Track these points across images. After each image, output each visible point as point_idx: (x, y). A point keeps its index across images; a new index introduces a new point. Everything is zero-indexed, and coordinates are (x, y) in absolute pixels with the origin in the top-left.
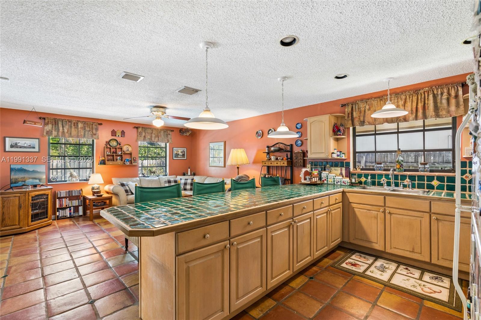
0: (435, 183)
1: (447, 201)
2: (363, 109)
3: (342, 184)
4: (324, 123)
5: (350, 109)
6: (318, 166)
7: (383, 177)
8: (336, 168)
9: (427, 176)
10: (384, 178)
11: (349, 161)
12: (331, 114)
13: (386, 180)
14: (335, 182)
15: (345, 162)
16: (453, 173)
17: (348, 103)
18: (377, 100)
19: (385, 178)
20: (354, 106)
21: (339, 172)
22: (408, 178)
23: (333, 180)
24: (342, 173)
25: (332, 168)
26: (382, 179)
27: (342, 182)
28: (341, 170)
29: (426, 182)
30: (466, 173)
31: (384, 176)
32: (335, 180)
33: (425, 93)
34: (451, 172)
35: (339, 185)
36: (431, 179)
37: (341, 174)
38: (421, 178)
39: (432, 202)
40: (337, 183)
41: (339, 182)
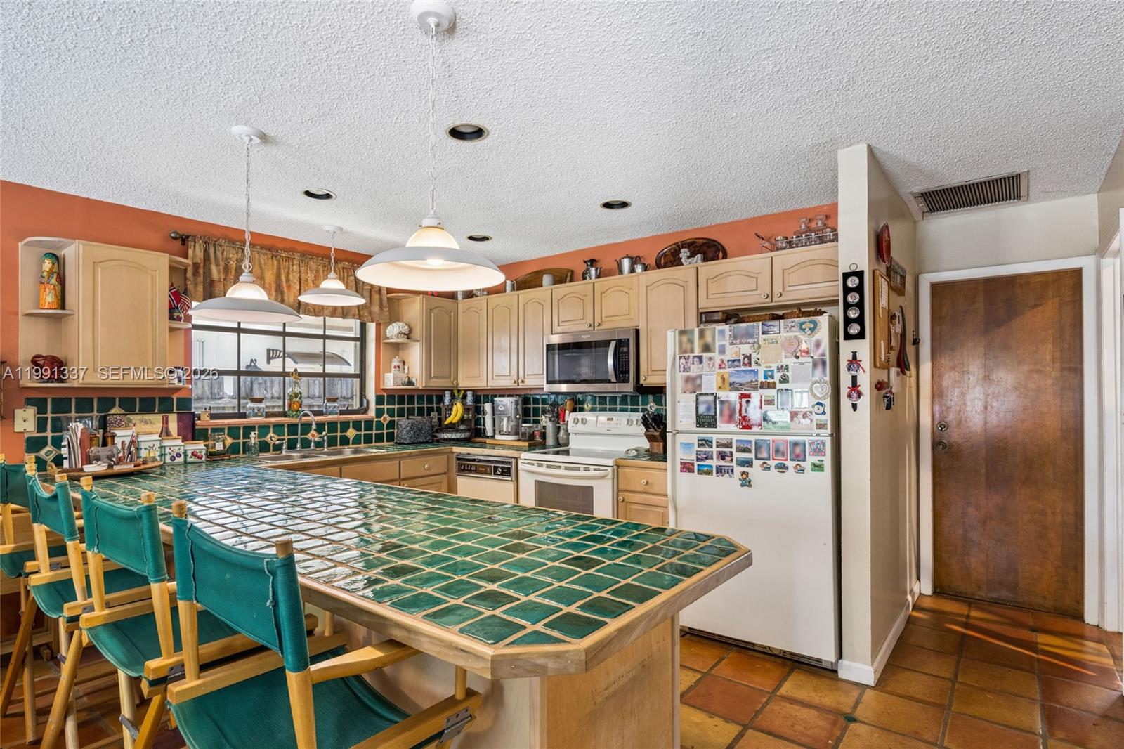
0: (351, 433)
2: (233, 264)
3: (189, 460)
4: (150, 277)
5: (200, 254)
6: (73, 414)
7: (269, 432)
8: (146, 417)
9: (341, 422)
10: (271, 434)
11: (188, 397)
12: (170, 254)
13: (276, 436)
14: (168, 460)
15: (178, 399)
16: (363, 414)
19: (274, 432)
20: (212, 250)
21: (159, 426)
23: (158, 453)
24: (167, 428)
25: (131, 417)
26: (268, 437)
27: (190, 455)
28: (166, 421)
29: (339, 434)
30: (384, 413)
31: (271, 430)
32: (168, 450)
33: (345, 270)
34: (359, 414)
35: (179, 465)
36: (345, 425)
37: (166, 433)
38: (332, 426)
40: (173, 458)
41: (178, 455)
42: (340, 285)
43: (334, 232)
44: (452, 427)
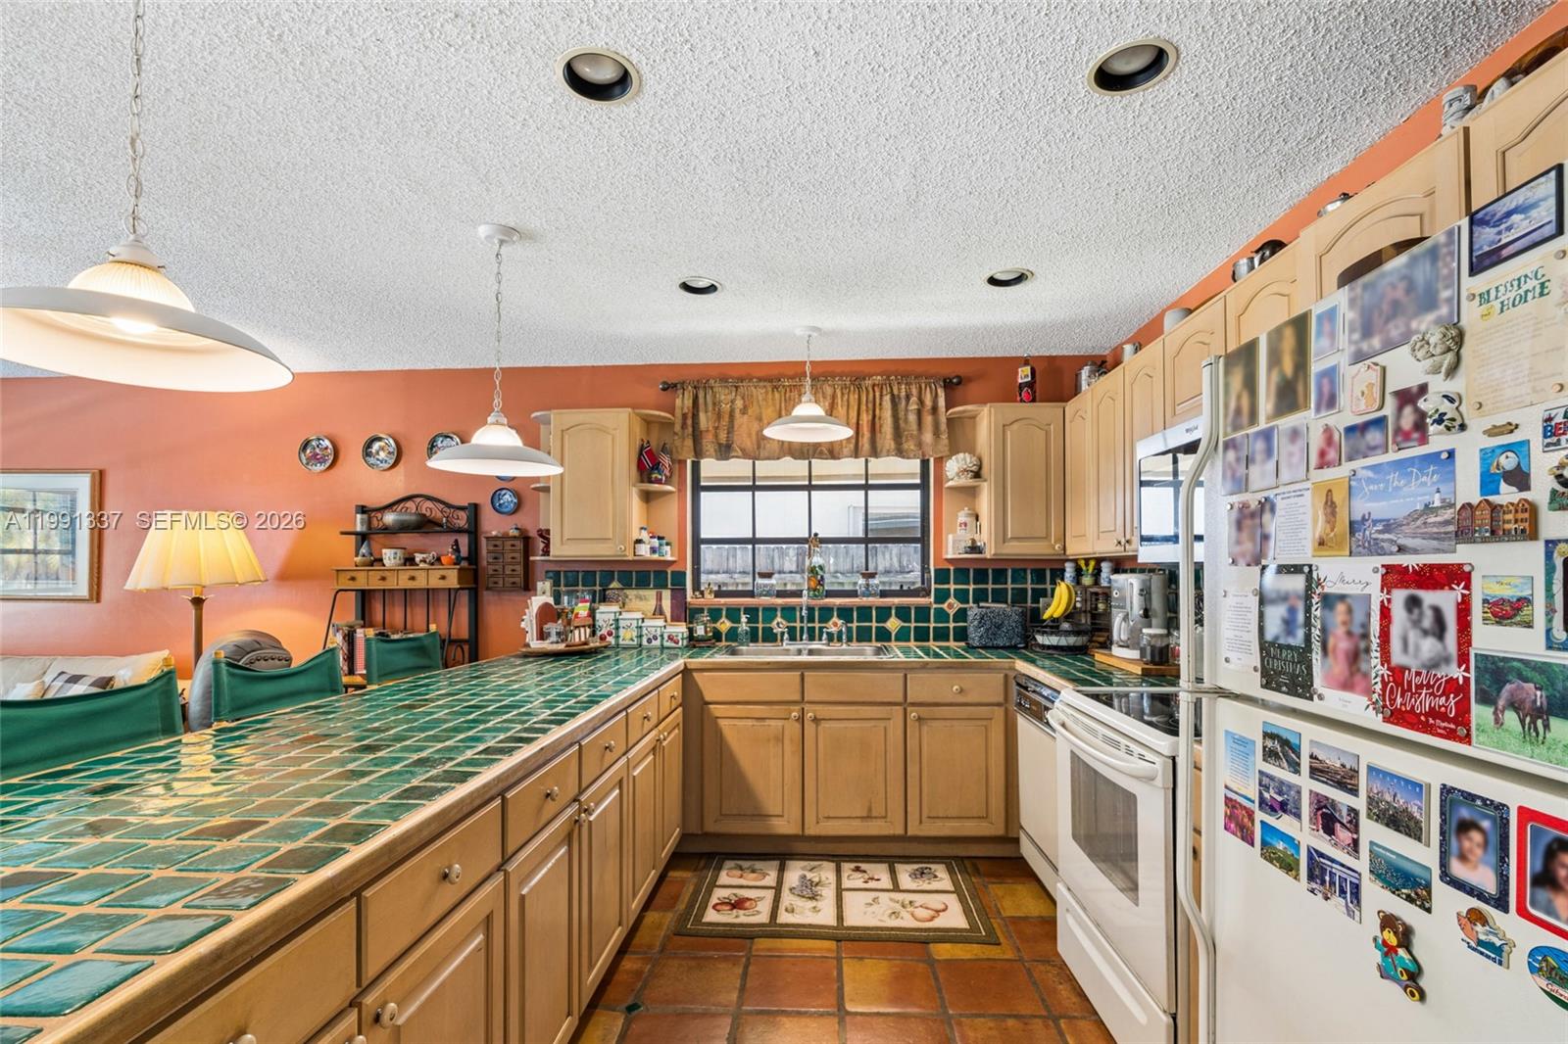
0: (893, 624)
1: (938, 668)
2: (726, 407)
3: (666, 644)
4: (610, 437)
5: (689, 403)
6: (580, 587)
7: (776, 616)
8: (642, 592)
9: (877, 608)
10: (779, 619)
11: (683, 570)
12: (633, 408)
13: (784, 622)
14: (645, 640)
15: (672, 572)
16: (923, 596)
17: (684, 382)
18: (765, 387)
19: (782, 617)
20: (701, 395)
21: (652, 604)
22: (835, 614)
23: (635, 634)
24: (661, 605)
25: (628, 592)
26: (775, 622)
27: (666, 638)
28: (659, 598)
29: (874, 624)
30: (949, 596)
31: (779, 614)
32: (645, 631)
33: (876, 388)
34: (918, 596)
35: (656, 648)
36: (884, 613)
37: (659, 611)
38: (864, 612)
39: (908, 676)
40: (649, 641)
41: (655, 638)
42: (817, 410)
43: (810, 336)
44: (1054, 627)
